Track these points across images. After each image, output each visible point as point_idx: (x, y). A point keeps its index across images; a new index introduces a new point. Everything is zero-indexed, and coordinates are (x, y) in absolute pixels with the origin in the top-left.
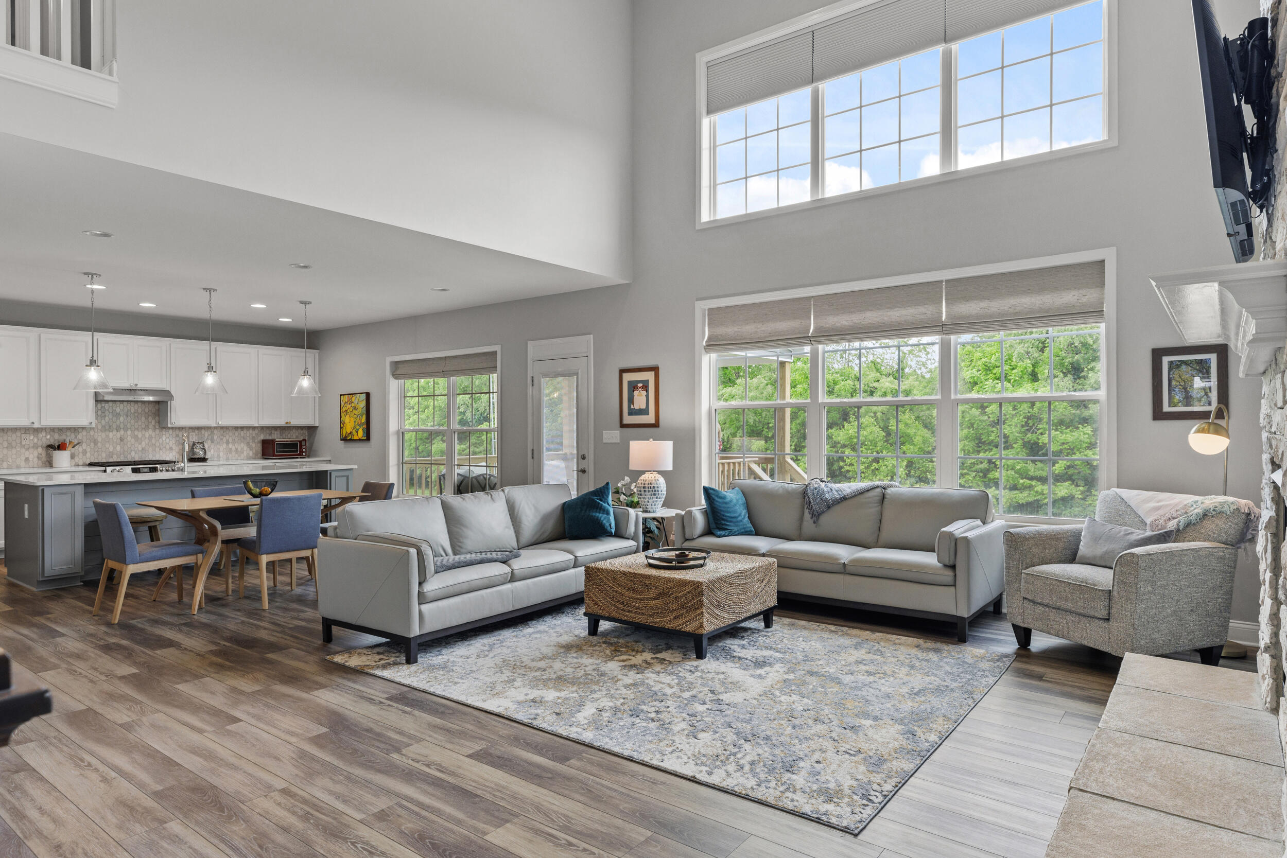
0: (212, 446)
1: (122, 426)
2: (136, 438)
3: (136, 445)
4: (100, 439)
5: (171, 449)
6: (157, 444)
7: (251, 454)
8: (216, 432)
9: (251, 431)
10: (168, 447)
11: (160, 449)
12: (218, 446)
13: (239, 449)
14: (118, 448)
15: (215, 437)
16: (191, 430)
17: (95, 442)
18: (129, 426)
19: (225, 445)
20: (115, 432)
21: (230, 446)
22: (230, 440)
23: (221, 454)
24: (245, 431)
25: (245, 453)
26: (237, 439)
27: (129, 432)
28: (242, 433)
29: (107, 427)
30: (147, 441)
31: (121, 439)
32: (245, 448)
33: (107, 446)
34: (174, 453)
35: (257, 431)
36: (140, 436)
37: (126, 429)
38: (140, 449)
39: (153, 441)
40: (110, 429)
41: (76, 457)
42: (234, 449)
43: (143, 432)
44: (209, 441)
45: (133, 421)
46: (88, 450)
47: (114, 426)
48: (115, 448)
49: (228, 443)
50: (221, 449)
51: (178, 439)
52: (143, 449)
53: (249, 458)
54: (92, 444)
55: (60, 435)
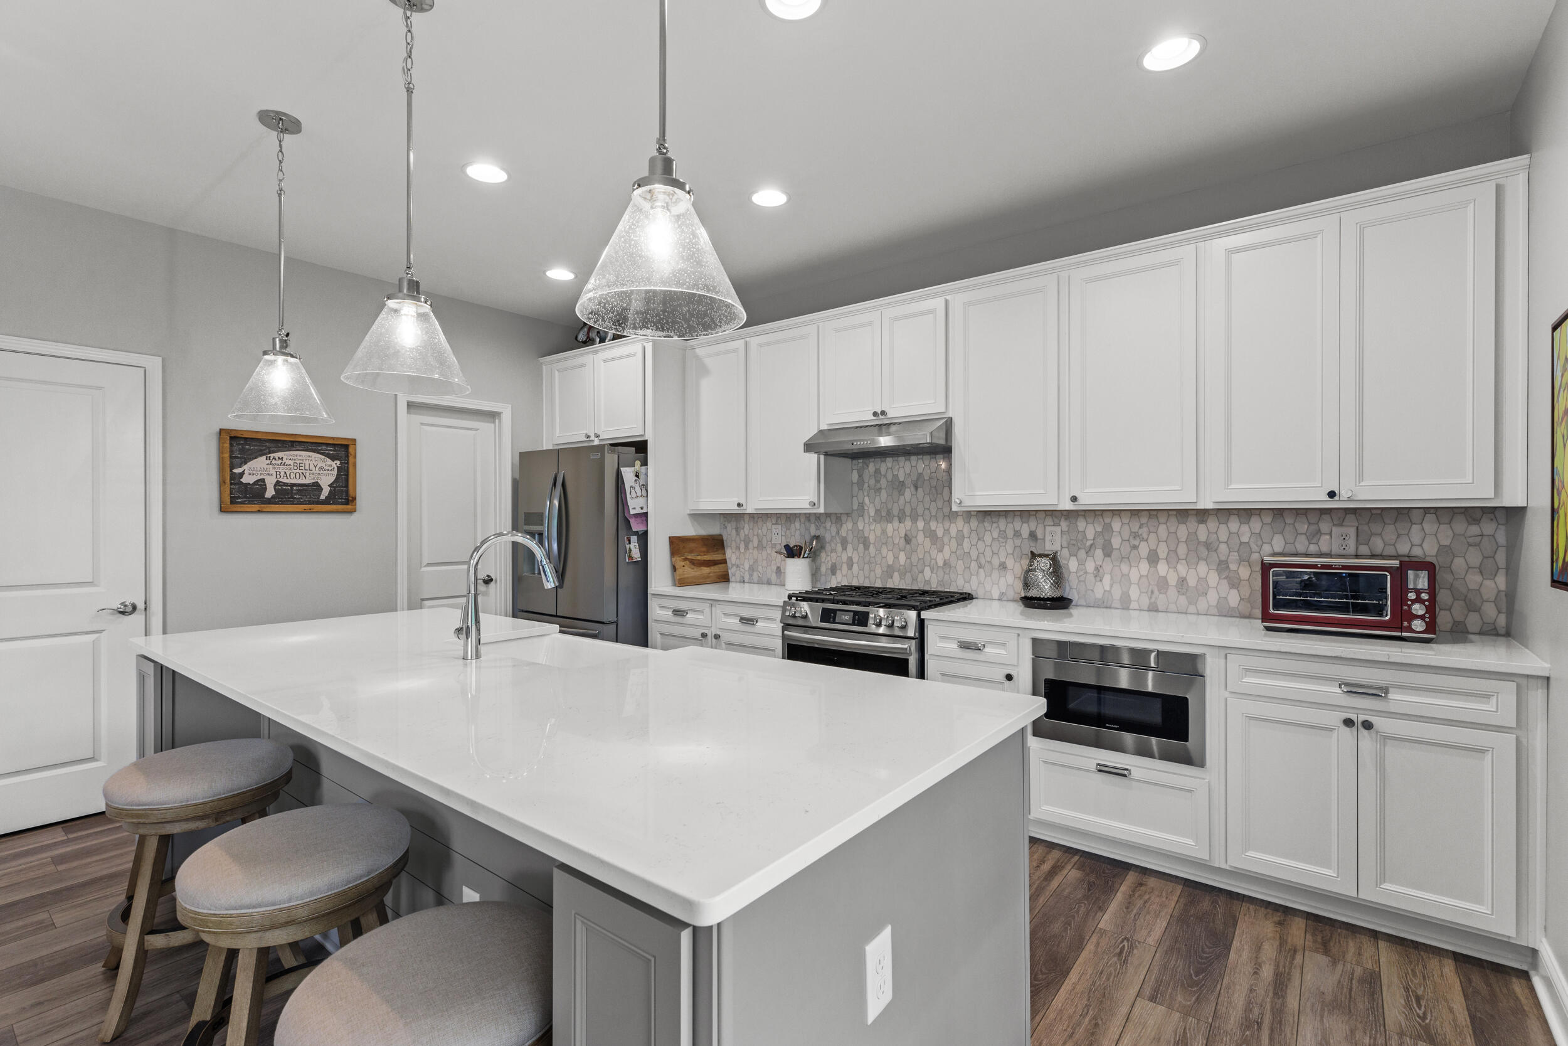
0: (1107, 566)
1: (908, 511)
2: (932, 535)
3: (934, 553)
4: (872, 538)
5: (1003, 566)
6: (974, 555)
7: (1234, 598)
8: (1116, 525)
9: (1234, 524)
10: (996, 562)
11: (980, 567)
12: (1125, 568)
13: (1192, 581)
14: (902, 557)
15: (1116, 542)
16: (1049, 521)
17: (866, 543)
18: (920, 511)
19: (1144, 567)
20: (896, 523)
21: (1162, 568)
22: (1163, 551)
23: (1134, 593)
24: (1212, 524)
25: (1213, 597)
26: (1182, 550)
27: (921, 524)
28: (1202, 532)
29: (884, 514)
30: (954, 543)
31: (908, 540)
32: (1213, 578)
33: (884, 550)
34: (1010, 578)
35: (1256, 524)
36: (940, 533)
37: (914, 519)
38: (940, 563)
39: (966, 544)
40: (889, 517)
41: (838, 572)
42: (1173, 580)
43: (947, 524)
44: (1099, 553)
45: (927, 499)
46: (855, 560)
47: (895, 512)
48: (896, 558)
49: (1153, 559)
50: (1134, 575)
51: (1018, 542)
52: (945, 564)
53: (1225, 612)
54: (861, 546)
55: (818, 528)
